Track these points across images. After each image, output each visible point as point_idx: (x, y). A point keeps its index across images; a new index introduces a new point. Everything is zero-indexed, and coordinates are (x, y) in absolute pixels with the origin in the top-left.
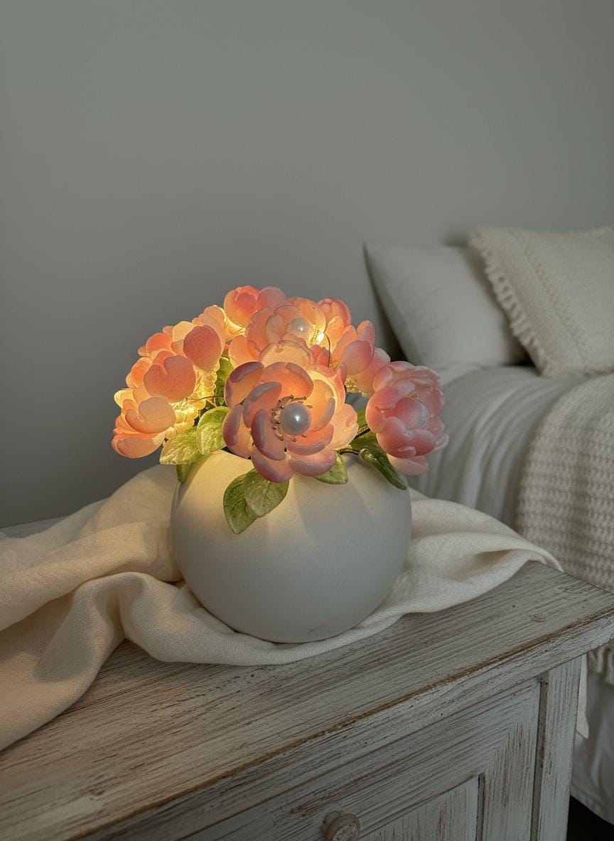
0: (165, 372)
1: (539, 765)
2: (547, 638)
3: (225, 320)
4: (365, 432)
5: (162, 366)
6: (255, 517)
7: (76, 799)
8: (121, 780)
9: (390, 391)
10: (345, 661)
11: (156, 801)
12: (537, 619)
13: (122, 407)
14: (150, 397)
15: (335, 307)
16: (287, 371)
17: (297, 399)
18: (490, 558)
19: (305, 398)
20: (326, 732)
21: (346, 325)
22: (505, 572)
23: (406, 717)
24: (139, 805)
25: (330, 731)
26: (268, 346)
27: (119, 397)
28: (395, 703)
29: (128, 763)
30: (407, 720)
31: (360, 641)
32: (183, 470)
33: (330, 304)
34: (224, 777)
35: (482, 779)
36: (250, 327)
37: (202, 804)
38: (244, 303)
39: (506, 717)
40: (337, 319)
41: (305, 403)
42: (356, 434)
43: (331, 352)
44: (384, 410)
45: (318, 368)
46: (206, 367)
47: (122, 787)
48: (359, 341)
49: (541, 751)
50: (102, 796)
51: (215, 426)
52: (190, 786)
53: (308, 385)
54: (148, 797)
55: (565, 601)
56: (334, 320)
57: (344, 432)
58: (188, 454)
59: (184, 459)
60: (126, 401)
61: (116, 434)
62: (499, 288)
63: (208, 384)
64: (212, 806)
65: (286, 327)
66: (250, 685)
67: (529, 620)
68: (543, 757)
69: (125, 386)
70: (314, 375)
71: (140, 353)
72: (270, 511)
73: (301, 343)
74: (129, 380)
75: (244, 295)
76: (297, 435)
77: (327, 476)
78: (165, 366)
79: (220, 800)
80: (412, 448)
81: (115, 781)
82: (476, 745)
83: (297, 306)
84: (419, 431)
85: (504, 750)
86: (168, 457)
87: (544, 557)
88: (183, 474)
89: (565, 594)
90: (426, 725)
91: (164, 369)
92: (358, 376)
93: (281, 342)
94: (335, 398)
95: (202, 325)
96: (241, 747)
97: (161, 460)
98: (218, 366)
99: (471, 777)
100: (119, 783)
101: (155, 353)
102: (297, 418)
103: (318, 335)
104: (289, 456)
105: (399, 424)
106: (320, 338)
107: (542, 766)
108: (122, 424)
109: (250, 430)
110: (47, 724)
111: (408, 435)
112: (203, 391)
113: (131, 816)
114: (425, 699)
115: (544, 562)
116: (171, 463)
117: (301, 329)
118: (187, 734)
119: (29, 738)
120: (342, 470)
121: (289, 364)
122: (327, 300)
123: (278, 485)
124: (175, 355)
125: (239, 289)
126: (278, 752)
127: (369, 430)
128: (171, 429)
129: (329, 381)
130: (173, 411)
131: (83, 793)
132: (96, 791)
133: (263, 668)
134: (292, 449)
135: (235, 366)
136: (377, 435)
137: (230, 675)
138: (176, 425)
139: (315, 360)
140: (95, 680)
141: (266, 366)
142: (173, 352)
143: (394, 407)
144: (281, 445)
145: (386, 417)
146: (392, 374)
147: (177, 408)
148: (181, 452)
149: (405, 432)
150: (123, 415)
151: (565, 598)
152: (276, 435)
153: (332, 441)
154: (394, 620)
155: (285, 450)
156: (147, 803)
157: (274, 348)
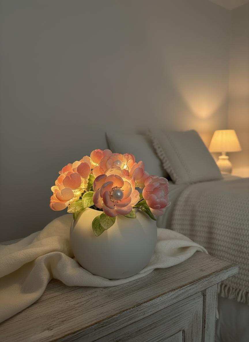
0: (71, 178)
1: (204, 327)
2: (206, 277)
3: (91, 161)
4: (142, 200)
5: (70, 177)
6: (104, 230)
7: (43, 331)
8: (58, 325)
9: (151, 185)
10: (135, 285)
11: (73, 331)
12: (202, 270)
13: (54, 192)
14: (65, 188)
15: (130, 156)
16: (115, 178)
17: (118, 188)
18: (184, 249)
19: (121, 187)
20: (131, 308)
21: (134, 163)
22: (189, 254)
23: (158, 303)
24: (66, 333)
25: (132, 308)
26: (107, 170)
27: (53, 188)
28: (154, 299)
29: (60, 320)
30: (158, 305)
31: (139, 279)
32: (75, 215)
33: (128, 155)
34: (96, 323)
35: (184, 332)
36: (101, 164)
37: (88, 334)
38: (98, 155)
39: (192, 307)
40: (131, 161)
41: (121, 189)
42: (139, 200)
43: (129, 171)
44: (149, 192)
45: (125, 177)
46: (85, 177)
47: (59, 328)
48: (139, 168)
49: (204, 321)
50: (52, 331)
51: (89, 198)
52: (84, 326)
53: (122, 183)
54: (69, 330)
55: (211, 264)
56: (129, 161)
57: (135, 200)
58: (78, 209)
59: (76, 211)
60: (56, 190)
61: (51, 202)
62: (158, 151)
63: (85, 183)
64: (91, 335)
65: (113, 163)
66: (101, 294)
67: (199, 271)
68: (205, 324)
69: (54, 185)
70: (124, 179)
71: (59, 173)
72: (110, 227)
73: (119, 168)
74: (56, 182)
75: (97, 152)
76: (119, 200)
77: (129, 215)
78: (71, 177)
79: (94, 332)
80: (158, 205)
81: (56, 326)
82: (182, 318)
83: (117, 156)
84: (162, 199)
85: (191, 320)
86: (71, 210)
87: (202, 249)
88: (75, 217)
89: (211, 262)
90: (165, 307)
91: (70, 178)
92: (138, 181)
93: (112, 168)
94: (132, 187)
95: (83, 162)
96: (101, 314)
97: (68, 211)
98: (89, 177)
99: (180, 331)
100: (57, 327)
101: (66, 173)
102: (119, 194)
103: (125, 166)
104: (116, 208)
105: (154, 196)
106: (125, 167)
107: (205, 327)
108: (54, 198)
109: (102, 198)
110: (28, 307)
111: (158, 200)
112: (84, 186)
113: (64, 337)
114: (165, 297)
115: (202, 251)
116: (72, 212)
117: (119, 164)
118: (80, 310)
119: (22, 312)
120: (134, 213)
121: (116, 175)
122: (127, 154)
123: (112, 218)
124: (74, 173)
125: (96, 150)
126: (114, 315)
127: (144, 199)
128: (71, 200)
129: (130, 181)
130: (73, 193)
131: (45, 330)
132: (49, 329)
133: (105, 288)
134: (117, 205)
135: (95, 177)
136: (146, 201)
137: (93, 290)
138: (74, 198)
139: (124, 174)
140: (44, 293)
141: (108, 176)
142: (73, 172)
143: (153, 190)
144: (113, 204)
145: (150, 194)
146: (151, 179)
147: (74, 192)
148: (75, 208)
149: (157, 200)
150: (54, 195)
151: (211, 263)
152: (111, 201)
153: (131, 203)
154: (152, 271)
155: (115, 206)
156: (69, 332)
157: (110, 170)
